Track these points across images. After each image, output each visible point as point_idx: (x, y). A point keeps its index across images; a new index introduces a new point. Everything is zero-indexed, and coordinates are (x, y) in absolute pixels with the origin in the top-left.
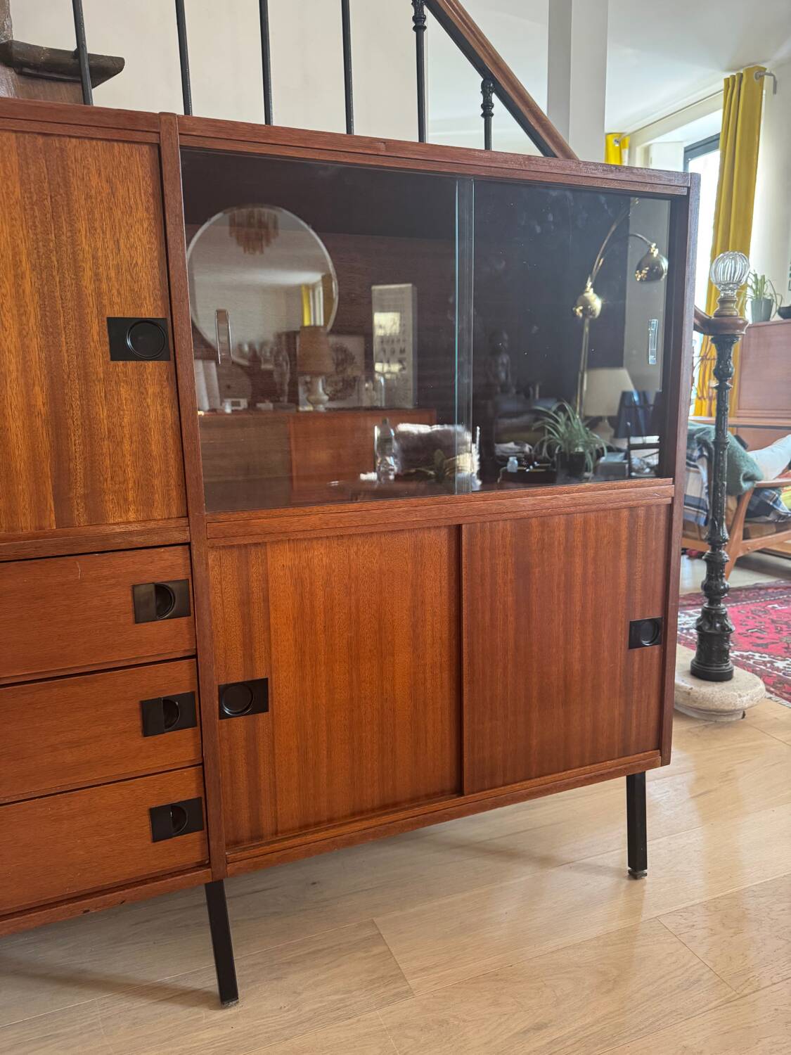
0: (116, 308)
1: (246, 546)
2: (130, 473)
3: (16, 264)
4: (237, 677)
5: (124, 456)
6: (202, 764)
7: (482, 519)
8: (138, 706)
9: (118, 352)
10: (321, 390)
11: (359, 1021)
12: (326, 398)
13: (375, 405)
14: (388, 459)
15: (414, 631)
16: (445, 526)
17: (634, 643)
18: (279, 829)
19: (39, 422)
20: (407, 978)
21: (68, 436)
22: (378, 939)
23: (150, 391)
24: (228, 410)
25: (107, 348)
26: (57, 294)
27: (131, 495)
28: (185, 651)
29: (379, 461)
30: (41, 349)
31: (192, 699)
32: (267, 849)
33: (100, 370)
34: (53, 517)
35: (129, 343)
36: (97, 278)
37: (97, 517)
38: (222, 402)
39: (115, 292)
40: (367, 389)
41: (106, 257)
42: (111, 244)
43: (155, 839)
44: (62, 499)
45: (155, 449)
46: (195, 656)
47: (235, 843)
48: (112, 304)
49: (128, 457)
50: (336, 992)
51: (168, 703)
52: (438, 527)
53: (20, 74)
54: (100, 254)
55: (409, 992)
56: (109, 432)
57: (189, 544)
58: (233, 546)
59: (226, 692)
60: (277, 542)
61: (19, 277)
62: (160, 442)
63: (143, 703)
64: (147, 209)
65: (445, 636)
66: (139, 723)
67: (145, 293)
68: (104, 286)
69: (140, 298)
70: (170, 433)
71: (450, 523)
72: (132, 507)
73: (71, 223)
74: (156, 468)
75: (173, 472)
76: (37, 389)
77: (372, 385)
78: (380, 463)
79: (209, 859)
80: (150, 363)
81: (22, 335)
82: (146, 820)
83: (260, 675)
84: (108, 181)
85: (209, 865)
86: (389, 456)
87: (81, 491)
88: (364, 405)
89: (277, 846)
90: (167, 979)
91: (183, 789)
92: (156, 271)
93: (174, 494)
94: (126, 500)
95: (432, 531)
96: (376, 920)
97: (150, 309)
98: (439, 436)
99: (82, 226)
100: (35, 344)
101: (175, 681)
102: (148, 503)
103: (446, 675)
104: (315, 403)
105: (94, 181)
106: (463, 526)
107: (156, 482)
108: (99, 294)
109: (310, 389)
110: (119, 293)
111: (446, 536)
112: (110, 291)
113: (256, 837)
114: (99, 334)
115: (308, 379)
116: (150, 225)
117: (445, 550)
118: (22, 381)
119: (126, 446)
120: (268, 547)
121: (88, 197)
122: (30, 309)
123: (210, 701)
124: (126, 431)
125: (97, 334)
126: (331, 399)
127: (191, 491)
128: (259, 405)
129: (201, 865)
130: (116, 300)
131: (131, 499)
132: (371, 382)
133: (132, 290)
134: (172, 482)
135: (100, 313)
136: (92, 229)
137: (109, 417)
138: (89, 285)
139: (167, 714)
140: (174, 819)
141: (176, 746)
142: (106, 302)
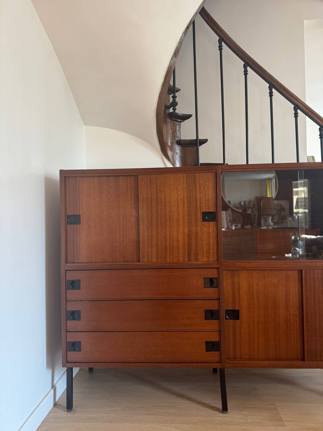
0: (204, 210)
1: (234, 270)
2: (205, 249)
3: (184, 201)
4: (231, 308)
5: (204, 244)
6: (220, 331)
7: (310, 268)
8: (204, 311)
9: (204, 220)
10: (270, 221)
11: (266, 428)
12: (272, 224)
13: (293, 226)
14: (296, 248)
15: (286, 302)
16: (297, 270)
18: (242, 358)
19: (186, 236)
20: (284, 422)
21: (192, 239)
22: (276, 409)
23: (211, 229)
24: (234, 228)
25: (202, 219)
26: (192, 207)
27: (205, 254)
28: (217, 297)
29: (292, 249)
30: (187, 220)
31: (218, 311)
32: (238, 362)
33: (200, 224)
34: (187, 259)
35: (207, 218)
36: (200, 203)
37: (197, 259)
38: (232, 225)
39: (204, 206)
40: (290, 220)
41: (203, 198)
42: (204, 195)
43: (207, 351)
44: (189, 255)
45: (211, 243)
46: (219, 300)
47: (229, 359)
48: (203, 209)
49: (205, 245)
50: (259, 419)
51: (212, 311)
52: (295, 270)
53: (181, 146)
54: (201, 198)
55: (284, 426)
56: (201, 239)
57: (218, 268)
58: (230, 270)
59: (228, 312)
60: (243, 270)
61: (184, 204)
62: (212, 241)
63: (205, 310)
64: (213, 187)
65: (297, 306)
66: (204, 316)
67: (211, 206)
68: (202, 205)
69: (210, 207)
70: (215, 239)
71: (298, 269)
73: (196, 191)
74: (211, 248)
75: (215, 249)
76: (186, 228)
77: (292, 219)
78: (293, 250)
79: (221, 361)
80: (211, 222)
81: (184, 216)
82: (205, 344)
83: (237, 309)
84: (204, 181)
85: (221, 363)
86: (297, 247)
87: (194, 252)
88: (288, 227)
89: (241, 362)
90: (207, 402)
91: (214, 338)
92: (214, 200)
93: (215, 255)
94: (204, 256)
95: (292, 271)
96: (276, 404)
97: (212, 210)
98: (319, 240)
99: (198, 192)
100: (186, 218)
101: (213, 306)
102: (209, 257)
103: (298, 319)
104: (268, 226)
105: (201, 182)
106: (303, 270)
107: (211, 251)
108: (201, 207)
109: (266, 220)
110: (205, 206)
111: (297, 273)
112: (203, 205)
113: (235, 358)
114: (200, 216)
115: (265, 217)
116: (213, 190)
117: (297, 277)
118: (183, 227)
119: (204, 242)
120: (240, 271)
121: (200, 185)
122: (186, 211)
123: (223, 314)
124: (205, 238)
125: (200, 215)
126: (274, 224)
127: (219, 254)
128: (245, 227)
129: (218, 362)
130: (204, 208)
131: (205, 255)
132: (291, 217)
133: (208, 205)
134: (215, 252)
135: (201, 211)
136: (200, 192)
137: (201, 235)
138: (198, 205)
139: (211, 315)
140: (212, 346)
141: (213, 324)
142: (202, 208)
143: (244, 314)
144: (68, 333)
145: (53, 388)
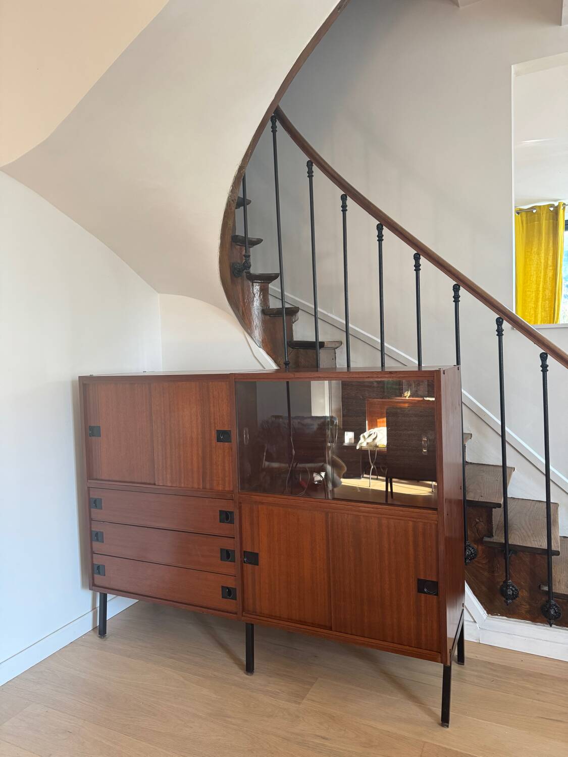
0: (219, 427)
2: (220, 475)
3: (197, 416)
4: (249, 550)
8: (219, 549)
9: (219, 440)
15: (312, 552)
17: (420, 590)
18: (263, 612)
19: (199, 458)
20: (304, 699)
21: (206, 463)
22: (312, 684)
23: (226, 451)
25: (216, 439)
26: (205, 424)
27: (220, 482)
28: (232, 535)
30: (201, 439)
31: (233, 552)
33: (214, 445)
34: (202, 485)
35: (221, 437)
36: (214, 419)
41: (217, 413)
42: (218, 410)
43: (223, 597)
45: (227, 469)
46: (234, 538)
47: (248, 611)
49: (220, 470)
50: (280, 690)
51: (227, 551)
54: (215, 412)
55: (300, 703)
56: (216, 462)
57: (234, 500)
59: (246, 554)
61: (197, 419)
62: (228, 466)
63: (221, 549)
64: (227, 400)
65: (325, 558)
66: (219, 555)
68: (216, 422)
69: (225, 424)
70: (231, 464)
72: (220, 486)
73: (209, 404)
74: (227, 475)
75: (231, 476)
76: (200, 449)
79: (238, 612)
80: (226, 443)
81: (197, 434)
82: (220, 589)
83: (256, 551)
84: (218, 393)
85: (236, 614)
87: (208, 479)
91: (231, 583)
92: (229, 417)
93: (231, 483)
94: (219, 483)
96: (319, 679)
97: (227, 428)
99: (212, 405)
100: (200, 436)
101: (228, 544)
102: (225, 485)
103: (326, 575)
105: (215, 393)
107: (227, 479)
110: (219, 423)
113: (255, 612)
119: (219, 467)
121: (213, 397)
123: (238, 555)
124: (220, 463)
125: (214, 434)
127: (234, 483)
130: (219, 425)
133: (222, 422)
134: (231, 479)
135: (215, 429)
136: (214, 406)
137: (216, 458)
138: (212, 421)
139: (227, 555)
140: (228, 593)
141: (229, 568)
142: (216, 425)
143: (263, 559)
144: (94, 555)
145: (94, 610)
